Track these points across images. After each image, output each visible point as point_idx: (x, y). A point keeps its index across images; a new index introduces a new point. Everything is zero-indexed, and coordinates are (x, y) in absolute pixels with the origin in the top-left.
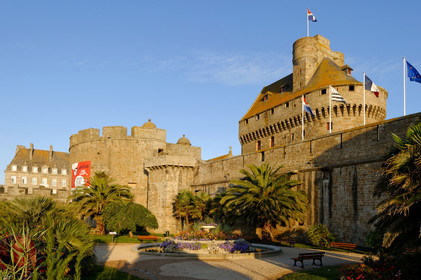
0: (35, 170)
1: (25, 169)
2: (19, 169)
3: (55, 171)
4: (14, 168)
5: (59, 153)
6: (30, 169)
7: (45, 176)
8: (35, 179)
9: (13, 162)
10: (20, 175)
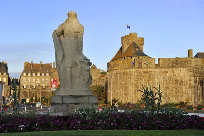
0: (34, 74)
1: (29, 74)
2: (27, 74)
3: (43, 74)
4: (25, 74)
5: (45, 64)
6: (32, 75)
7: (38, 77)
8: (34, 79)
9: (24, 71)
10: (27, 77)
